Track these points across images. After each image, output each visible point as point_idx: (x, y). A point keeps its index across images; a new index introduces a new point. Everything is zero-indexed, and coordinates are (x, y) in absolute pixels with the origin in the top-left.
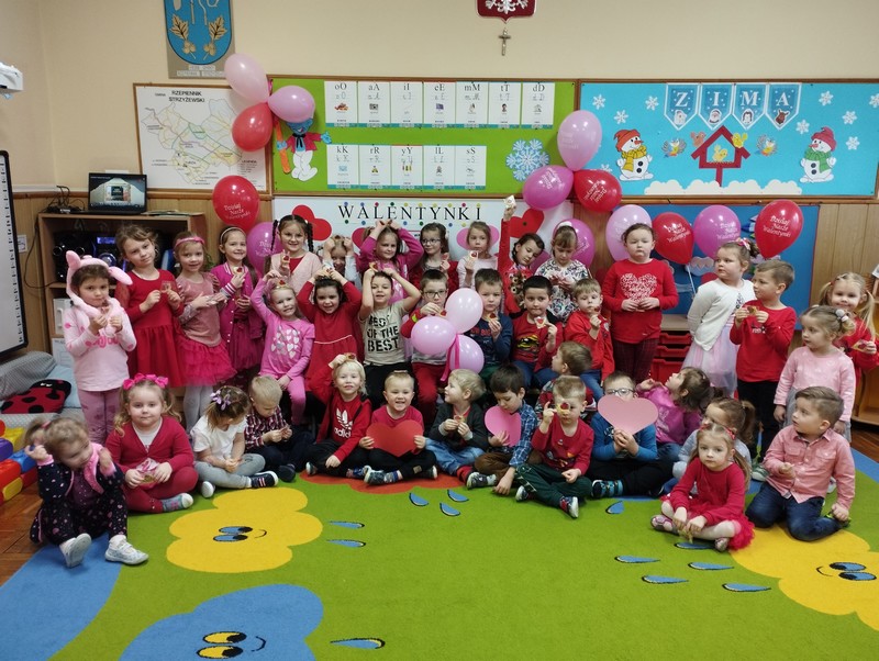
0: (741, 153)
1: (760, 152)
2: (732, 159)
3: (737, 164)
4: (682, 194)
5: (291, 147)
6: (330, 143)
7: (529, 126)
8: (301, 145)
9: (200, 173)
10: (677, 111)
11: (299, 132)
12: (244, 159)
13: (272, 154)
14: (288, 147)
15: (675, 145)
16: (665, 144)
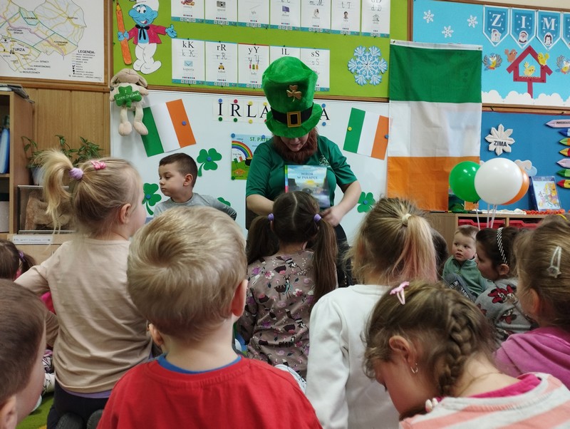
0: (545, 70)
1: (559, 70)
2: (538, 75)
3: (543, 80)
4: (502, 103)
5: (133, 39)
6: (176, 37)
7: (368, 34)
8: (145, 38)
9: (28, 61)
10: (493, 30)
11: (142, 23)
12: (79, 49)
13: (112, 44)
14: (130, 38)
15: (493, 60)
16: (485, 57)
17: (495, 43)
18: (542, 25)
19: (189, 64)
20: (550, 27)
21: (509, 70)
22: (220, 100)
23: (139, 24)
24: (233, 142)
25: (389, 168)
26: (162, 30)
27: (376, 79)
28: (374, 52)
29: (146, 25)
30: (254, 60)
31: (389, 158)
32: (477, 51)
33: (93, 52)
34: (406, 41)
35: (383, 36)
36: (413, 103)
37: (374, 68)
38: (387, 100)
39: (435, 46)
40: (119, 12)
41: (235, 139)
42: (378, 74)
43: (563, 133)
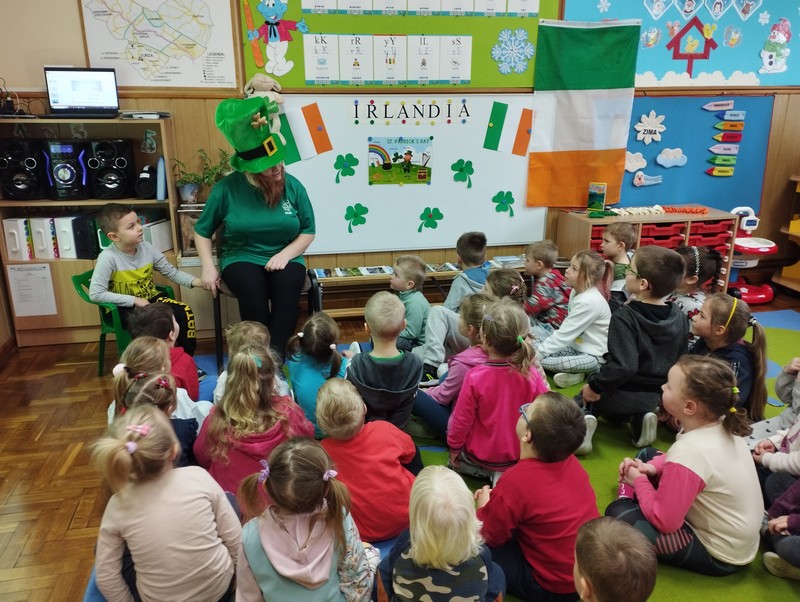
0: (710, 44)
3: (705, 56)
6: (307, 33)
7: (515, 14)
8: (275, 35)
9: (159, 68)
11: (272, 19)
12: (209, 51)
13: (242, 45)
14: (260, 37)
15: (651, 37)
17: (656, 16)
19: (322, 62)
21: (669, 47)
22: (356, 102)
23: (269, 20)
24: (370, 145)
25: (530, 164)
26: (292, 25)
27: (521, 67)
28: (521, 35)
29: (276, 21)
30: (390, 53)
31: (531, 154)
32: (635, 26)
33: (223, 54)
34: (556, 21)
35: (531, 15)
36: (560, 93)
37: (518, 54)
38: (531, 91)
39: (589, 24)
40: (247, 8)
41: (372, 143)
42: (524, 61)
43: (720, 116)
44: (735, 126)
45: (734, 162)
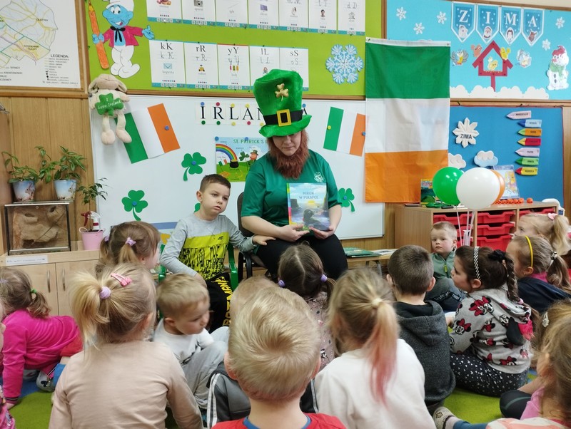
0: (507, 64)
1: (519, 63)
2: (501, 70)
3: (504, 74)
4: (468, 97)
5: (109, 42)
6: (153, 39)
7: (344, 32)
8: (121, 40)
10: (460, 26)
11: (117, 24)
12: (52, 53)
13: (87, 47)
14: (106, 40)
15: (460, 55)
16: (453, 53)
17: (462, 39)
18: (504, 20)
19: (168, 66)
20: (512, 22)
21: (475, 65)
22: (202, 104)
23: (114, 25)
24: (217, 145)
25: (366, 164)
26: (138, 32)
27: (352, 77)
28: (351, 50)
29: (122, 26)
30: (234, 60)
31: (366, 154)
32: (445, 47)
33: (67, 56)
34: (380, 39)
35: (358, 33)
36: (388, 100)
37: (350, 67)
38: (364, 98)
39: (408, 43)
40: (93, 13)
41: (219, 142)
43: (522, 124)
44: (534, 132)
45: (537, 163)
